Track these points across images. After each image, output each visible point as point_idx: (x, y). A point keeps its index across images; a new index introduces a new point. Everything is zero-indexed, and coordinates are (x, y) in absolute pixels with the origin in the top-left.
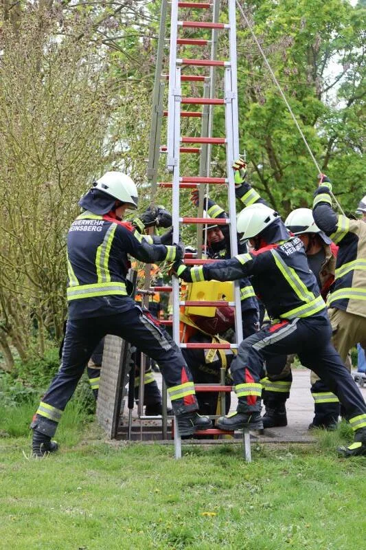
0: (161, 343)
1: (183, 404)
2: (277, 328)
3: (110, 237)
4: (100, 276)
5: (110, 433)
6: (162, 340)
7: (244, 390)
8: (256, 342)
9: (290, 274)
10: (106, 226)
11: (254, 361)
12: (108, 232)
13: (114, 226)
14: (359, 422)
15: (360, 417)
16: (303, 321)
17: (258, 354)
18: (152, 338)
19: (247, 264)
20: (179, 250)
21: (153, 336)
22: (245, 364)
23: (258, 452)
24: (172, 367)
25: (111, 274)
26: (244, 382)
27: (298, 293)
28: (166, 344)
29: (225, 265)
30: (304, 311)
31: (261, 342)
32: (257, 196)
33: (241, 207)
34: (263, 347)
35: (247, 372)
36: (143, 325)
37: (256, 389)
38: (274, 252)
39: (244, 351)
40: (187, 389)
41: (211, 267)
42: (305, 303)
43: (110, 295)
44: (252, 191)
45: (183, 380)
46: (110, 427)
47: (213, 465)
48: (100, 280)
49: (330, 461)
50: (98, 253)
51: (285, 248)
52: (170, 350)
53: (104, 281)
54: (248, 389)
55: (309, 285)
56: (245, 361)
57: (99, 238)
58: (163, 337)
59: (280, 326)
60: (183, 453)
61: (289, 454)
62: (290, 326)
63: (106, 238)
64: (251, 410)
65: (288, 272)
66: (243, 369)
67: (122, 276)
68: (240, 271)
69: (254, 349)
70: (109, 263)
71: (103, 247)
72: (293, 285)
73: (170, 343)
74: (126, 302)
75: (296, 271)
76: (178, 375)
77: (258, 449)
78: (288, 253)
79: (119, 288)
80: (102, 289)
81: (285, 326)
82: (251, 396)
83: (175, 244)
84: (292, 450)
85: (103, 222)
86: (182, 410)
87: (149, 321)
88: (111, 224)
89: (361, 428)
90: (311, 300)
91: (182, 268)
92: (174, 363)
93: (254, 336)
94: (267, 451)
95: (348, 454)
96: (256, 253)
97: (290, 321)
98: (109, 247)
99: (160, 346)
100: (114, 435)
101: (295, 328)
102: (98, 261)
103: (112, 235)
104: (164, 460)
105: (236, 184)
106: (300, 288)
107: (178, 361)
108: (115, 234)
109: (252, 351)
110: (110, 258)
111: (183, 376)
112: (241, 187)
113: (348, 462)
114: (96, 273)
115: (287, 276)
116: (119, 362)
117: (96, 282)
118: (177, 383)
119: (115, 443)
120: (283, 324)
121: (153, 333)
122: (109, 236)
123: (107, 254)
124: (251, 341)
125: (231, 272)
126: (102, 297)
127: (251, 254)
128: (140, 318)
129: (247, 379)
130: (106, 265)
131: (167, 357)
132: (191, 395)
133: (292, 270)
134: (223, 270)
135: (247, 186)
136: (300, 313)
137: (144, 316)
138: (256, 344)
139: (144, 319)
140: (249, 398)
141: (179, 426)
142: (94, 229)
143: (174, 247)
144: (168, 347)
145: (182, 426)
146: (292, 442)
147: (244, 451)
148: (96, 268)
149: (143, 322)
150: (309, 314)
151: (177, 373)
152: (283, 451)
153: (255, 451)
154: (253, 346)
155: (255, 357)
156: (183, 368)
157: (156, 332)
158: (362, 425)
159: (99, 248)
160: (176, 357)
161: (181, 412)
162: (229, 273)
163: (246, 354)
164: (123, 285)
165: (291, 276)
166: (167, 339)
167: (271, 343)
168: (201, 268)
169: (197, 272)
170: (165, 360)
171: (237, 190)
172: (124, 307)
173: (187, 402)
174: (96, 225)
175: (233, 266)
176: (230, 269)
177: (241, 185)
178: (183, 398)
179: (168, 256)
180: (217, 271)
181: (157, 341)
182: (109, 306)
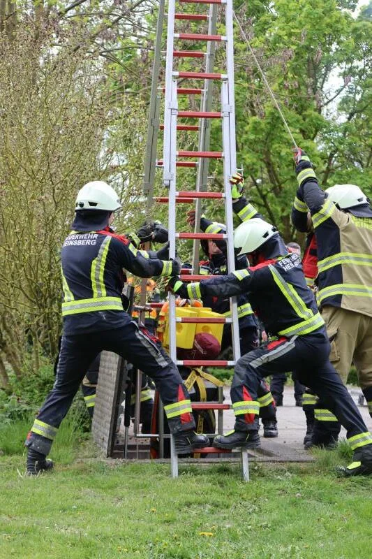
0: (158, 360)
1: (180, 422)
2: (275, 346)
3: (104, 251)
4: (95, 290)
5: (106, 451)
6: (158, 357)
7: (241, 408)
8: (254, 359)
9: (289, 290)
10: (100, 240)
11: (252, 379)
12: (103, 245)
13: (108, 239)
14: (358, 441)
15: (359, 436)
16: (301, 339)
17: (256, 372)
18: (147, 355)
19: (245, 279)
20: (175, 264)
21: (149, 352)
22: (242, 381)
23: (256, 471)
24: (169, 384)
25: (106, 288)
26: (242, 400)
27: (297, 310)
28: (163, 361)
29: (222, 282)
30: (302, 329)
31: (258, 359)
32: (255, 212)
33: (238, 222)
34: (260, 364)
35: (245, 390)
36: (139, 341)
37: (254, 407)
38: (272, 268)
39: (240, 368)
40: (184, 407)
41: (208, 284)
42: (303, 320)
43: (106, 310)
44: (249, 206)
45: (179, 398)
46: (106, 445)
47: (210, 484)
48: (95, 295)
49: (329, 481)
50: (93, 267)
51: (283, 264)
52: (167, 367)
53: (100, 295)
54: (246, 407)
55: (308, 302)
56: (242, 379)
57: (93, 252)
58: (160, 354)
59: (278, 343)
60: (180, 472)
61: (288, 473)
62: (288, 343)
63: (100, 251)
64: (249, 428)
65: (286, 288)
66: (241, 387)
67: (117, 290)
68: (237, 287)
69: (251, 366)
70: (104, 277)
71: (97, 260)
72: (291, 302)
73: (166, 360)
74: (121, 318)
75: (295, 287)
76: (173, 393)
77: (256, 468)
78: (286, 268)
79: (115, 303)
80: (98, 304)
81: (283, 344)
82: (249, 415)
84: (290, 470)
85: (97, 235)
86: (179, 428)
87: (145, 337)
88: (105, 237)
89: (360, 448)
90: (310, 317)
91: (178, 284)
92: (170, 381)
93: (251, 353)
94: (265, 471)
95: (348, 474)
96: (253, 269)
97: (288, 338)
98: (104, 260)
99: (157, 363)
100: (109, 453)
101: (294, 345)
102: (93, 275)
103: (107, 248)
104: (161, 479)
105: (233, 199)
106: (298, 305)
107: (175, 378)
108: (109, 248)
109: (249, 368)
110: (105, 272)
111: (179, 393)
112: (238, 202)
113: (347, 482)
114: (91, 287)
115: (285, 292)
116: (115, 379)
117: (92, 297)
118: (175, 400)
119: (111, 461)
120: (282, 341)
121: (150, 350)
122: (104, 249)
123: (102, 268)
124: (248, 358)
125: (228, 288)
126: (98, 311)
127: (248, 270)
128: (137, 334)
129: (245, 397)
130: (101, 278)
131: (163, 374)
132: (188, 413)
133: (290, 286)
134: (220, 286)
135: (244, 201)
136: (298, 330)
137: (140, 332)
138: (254, 361)
139: (140, 334)
140: (246, 416)
141: (176, 445)
142: (88, 242)
143: (171, 262)
144: (164, 364)
145: (179, 445)
146: (291, 462)
147: (242, 470)
148: (91, 282)
149: (140, 338)
150: (308, 331)
151: (174, 390)
152: (282, 471)
153: (253, 469)
154: (251, 364)
155: (253, 375)
156: (180, 386)
157: (153, 349)
158: (362, 444)
159: (94, 262)
160: (172, 374)
161: (178, 430)
162: (226, 289)
163: (243, 372)
164: (118, 300)
165: (289, 292)
166: (163, 356)
167: (269, 361)
168: (197, 284)
169: (193, 288)
170: (161, 377)
171: (234, 204)
172: (120, 323)
173: (184, 420)
174: (90, 239)
175: (230, 282)
176: (227, 285)
177: (238, 200)
178: (179, 416)
179: (164, 271)
180: (214, 287)
181: (154, 358)
182: (104, 321)
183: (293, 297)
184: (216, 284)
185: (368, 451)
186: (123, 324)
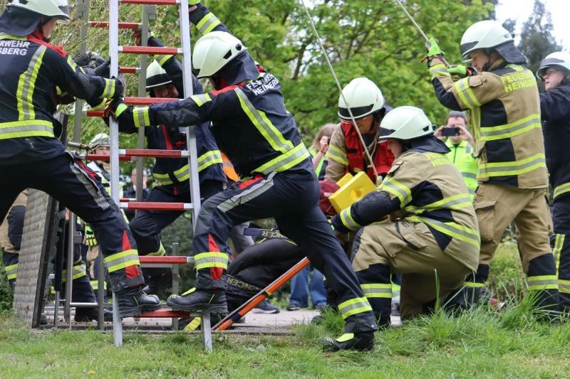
0: (97, 201)
1: (125, 277)
2: (248, 184)
3: (36, 64)
4: (21, 111)
5: (31, 320)
6: (98, 197)
7: (206, 260)
8: (223, 201)
9: (260, 119)
10: (32, 50)
11: (220, 226)
12: (34, 57)
13: (42, 49)
14: (351, 307)
15: (352, 302)
16: (281, 176)
17: (225, 217)
18: (84, 193)
19: (206, 105)
20: (119, 84)
21: (86, 190)
22: (208, 228)
23: (221, 343)
24: (111, 229)
25: (35, 110)
26: (207, 251)
27: (271, 142)
28: (103, 202)
29: (177, 107)
31: (229, 201)
32: (217, 22)
33: (196, 35)
34: (231, 207)
35: (211, 239)
36: (74, 175)
37: (222, 260)
38: (239, 92)
39: (206, 212)
40: (129, 258)
41: (159, 109)
42: (280, 153)
43: (34, 137)
44: (210, 16)
45: (124, 247)
46: (31, 313)
47: (164, 352)
48: (21, 117)
49: (314, 353)
50: (21, 83)
51: (252, 87)
52: (109, 209)
53: (27, 118)
54: (213, 260)
56: (208, 225)
57: (22, 64)
58: (99, 192)
59: (252, 182)
60: (124, 341)
61: (261, 347)
63: (31, 64)
64: (214, 286)
65: (256, 116)
66: (205, 235)
67: (49, 113)
68: (196, 115)
69: (219, 210)
70: (34, 96)
71: (27, 75)
72: (264, 133)
73: (107, 201)
74: (54, 146)
75: (268, 115)
76: (117, 241)
77: (221, 339)
78: (257, 92)
79: (46, 128)
80: (24, 129)
81: (259, 182)
82: (216, 268)
83: (113, 77)
84: (264, 342)
85: (29, 43)
86: (123, 284)
87: (82, 170)
88: (38, 46)
89: (353, 315)
90: (289, 149)
91: (121, 108)
92: (112, 225)
93: (220, 194)
94: (232, 343)
96: (216, 93)
98: (35, 75)
99: (96, 204)
100: (35, 322)
101: (272, 184)
102: (19, 93)
103: (40, 60)
104: (101, 346)
105: (190, 6)
106: (273, 135)
107: (118, 222)
108: (43, 60)
109: (217, 213)
110: (35, 90)
111: (124, 241)
112: (196, 10)
113: (336, 355)
115: (255, 122)
118: (118, 249)
119: (36, 331)
120: (257, 179)
121: (87, 187)
122: (36, 61)
123: (32, 85)
124: (215, 200)
125: (184, 115)
126: (24, 138)
127: (210, 94)
128: (72, 167)
129: (210, 246)
130: (30, 98)
131: (104, 218)
132: (134, 266)
133: (262, 114)
134: (174, 112)
135: (204, 9)
136: (276, 166)
137: (75, 164)
138: (223, 204)
139: (75, 168)
140: (212, 271)
141: (120, 306)
142: (16, 52)
143: (114, 81)
144: (105, 205)
145: (123, 305)
146: (265, 334)
147: (203, 342)
148: (16, 102)
149: (75, 171)
150: (287, 167)
151: (118, 238)
152: (253, 343)
153: (217, 341)
154: (218, 207)
155: (221, 221)
156: (125, 232)
157: (91, 186)
158: (356, 311)
159: (23, 76)
160: (115, 218)
161: (122, 287)
162: (181, 117)
163: (209, 216)
164: (50, 124)
165: (261, 121)
166: (104, 195)
167: (242, 203)
168: (146, 109)
169: (141, 114)
170: (102, 221)
171: (191, 14)
172: (52, 152)
173: (129, 275)
174: (19, 47)
175: (187, 108)
176: (183, 112)
177: (196, 7)
178: (124, 269)
179: (106, 91)
180: (167, 113)
181: (92, 198)
182: (31, 151)
183: (266, 127)
184: (169, 110)
185: (363, 321)
186: (56, 154)
